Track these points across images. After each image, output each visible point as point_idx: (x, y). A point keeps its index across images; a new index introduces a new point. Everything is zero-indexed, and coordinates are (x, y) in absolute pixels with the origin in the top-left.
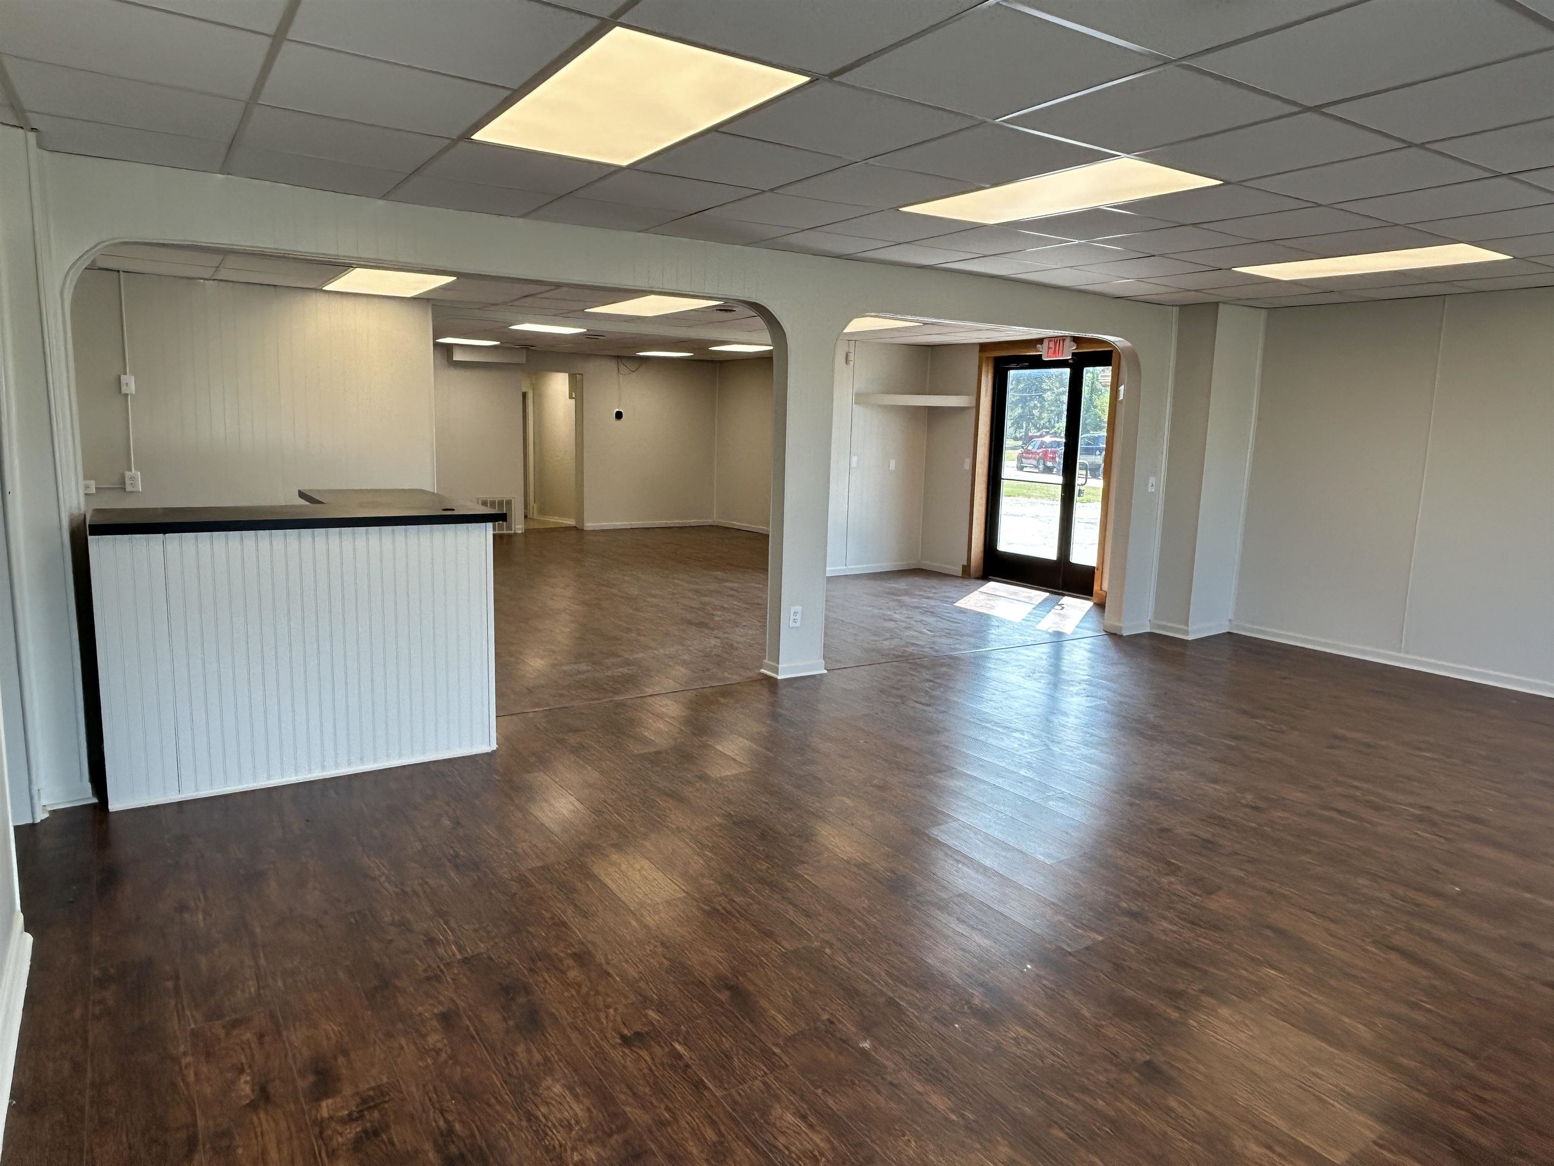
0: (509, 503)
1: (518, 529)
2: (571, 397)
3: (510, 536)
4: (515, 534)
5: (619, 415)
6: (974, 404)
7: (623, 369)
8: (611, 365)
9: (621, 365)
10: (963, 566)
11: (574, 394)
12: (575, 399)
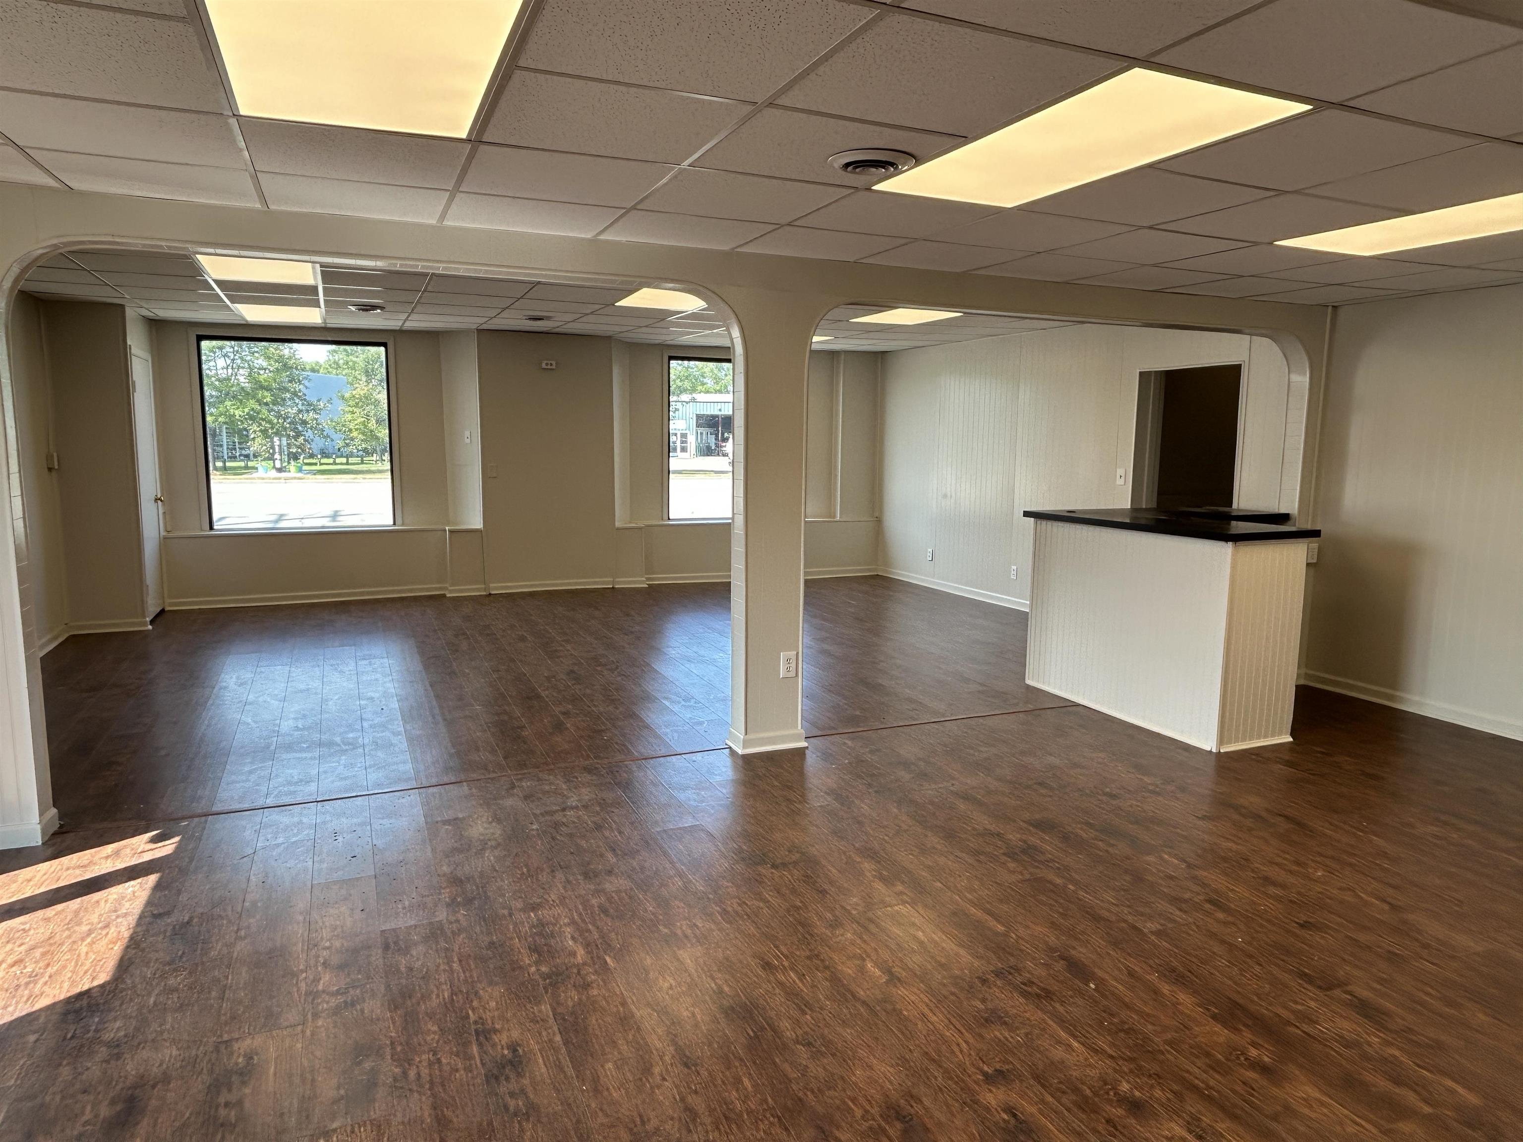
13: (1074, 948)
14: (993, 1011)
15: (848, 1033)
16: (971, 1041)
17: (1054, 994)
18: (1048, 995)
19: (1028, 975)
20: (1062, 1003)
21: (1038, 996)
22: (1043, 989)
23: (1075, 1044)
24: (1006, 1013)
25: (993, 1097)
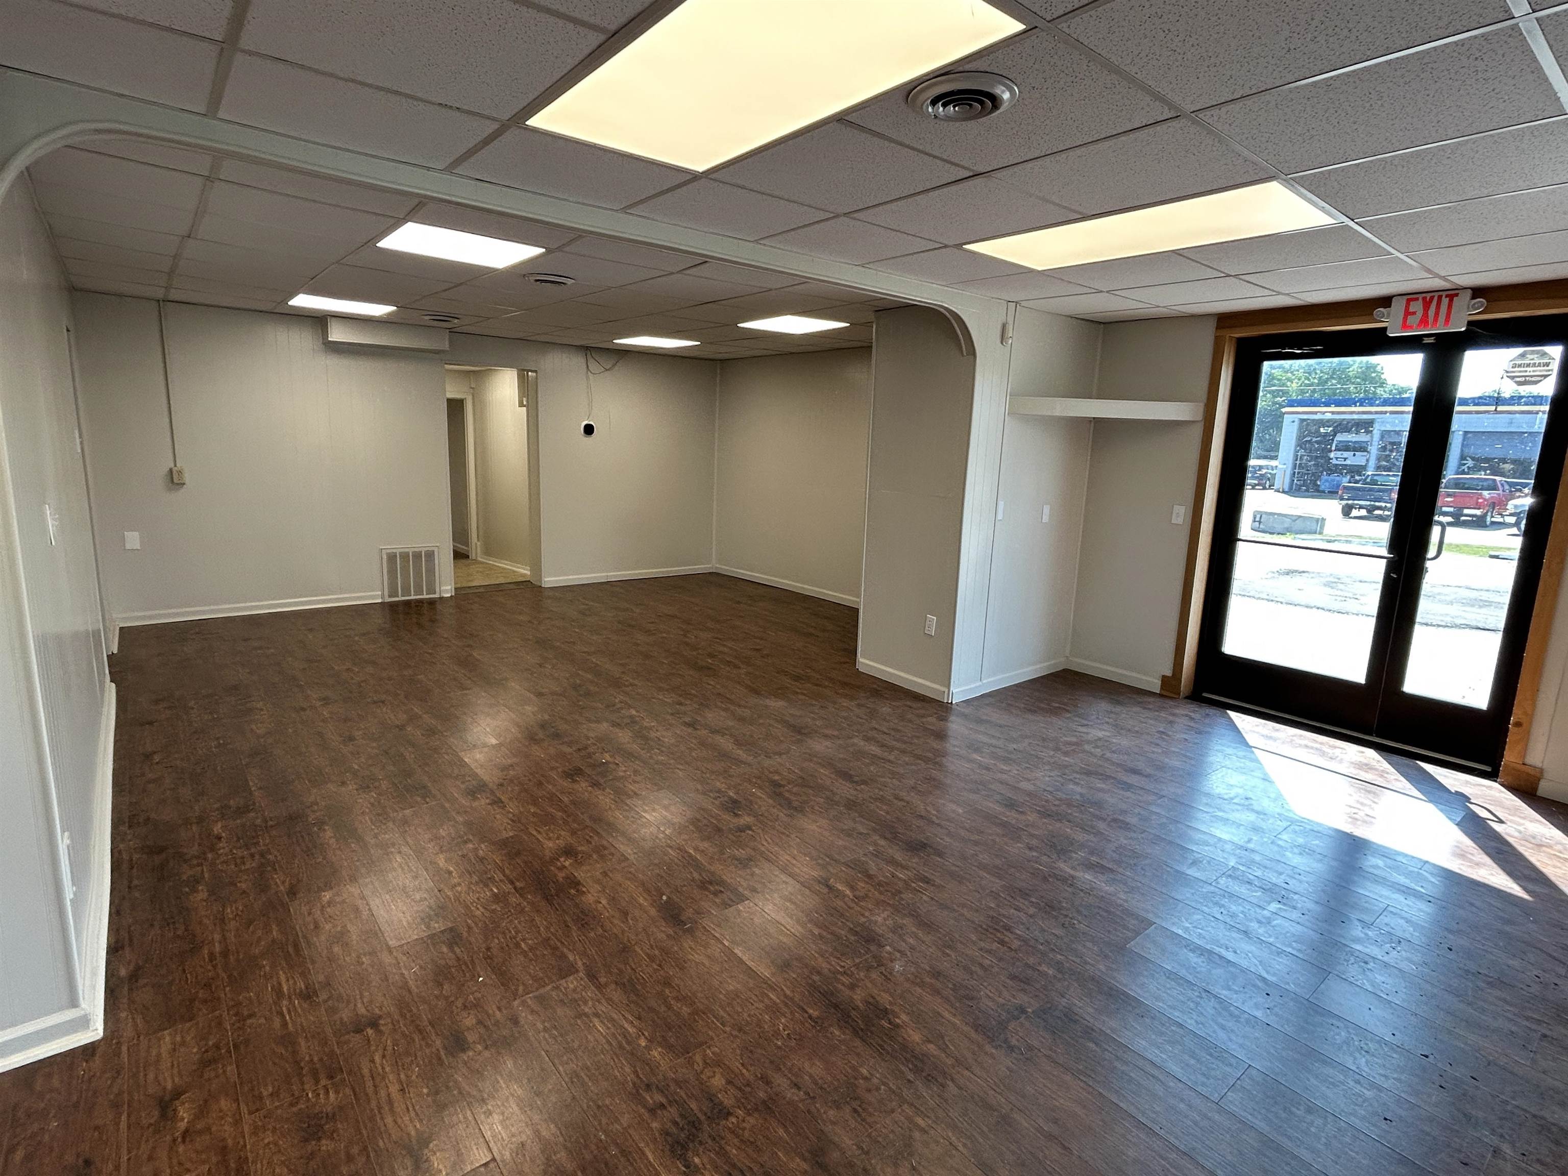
0: (430, 555)
1: (447, 591)
2: (521, 405)
3: (432, 603)
4: (441, 598)
5: (589, 430)
6: (1199, 417)
7: (593, 366)
8: (576, 361)
9: (591, 361)
10: (1164, 679)
11: (525, 399)
12: (527, 406)
13: (668, 936)
14: (745, 866)
15: (841, 843)
16: (760, 846)
17: (698, 886)
18: (703, 885)
19: (717, 900)
20: (693, 880)
21: (711, 883)
22: (707, 889)
23: (691, 851)
24: (736, 867)
25: (747, 819)
